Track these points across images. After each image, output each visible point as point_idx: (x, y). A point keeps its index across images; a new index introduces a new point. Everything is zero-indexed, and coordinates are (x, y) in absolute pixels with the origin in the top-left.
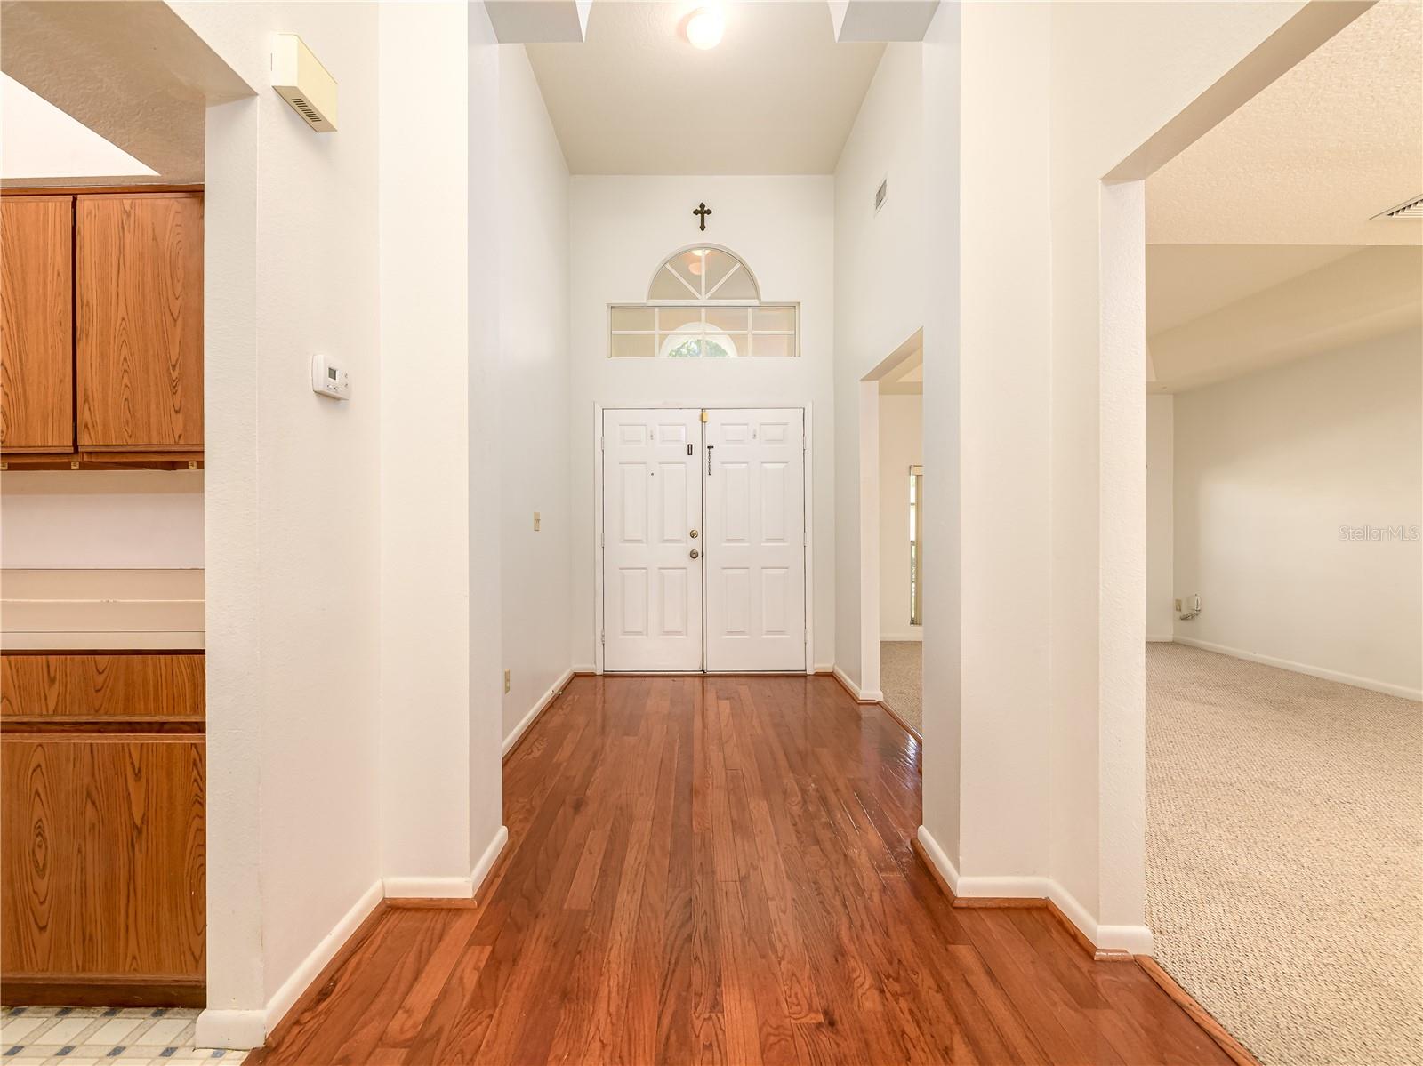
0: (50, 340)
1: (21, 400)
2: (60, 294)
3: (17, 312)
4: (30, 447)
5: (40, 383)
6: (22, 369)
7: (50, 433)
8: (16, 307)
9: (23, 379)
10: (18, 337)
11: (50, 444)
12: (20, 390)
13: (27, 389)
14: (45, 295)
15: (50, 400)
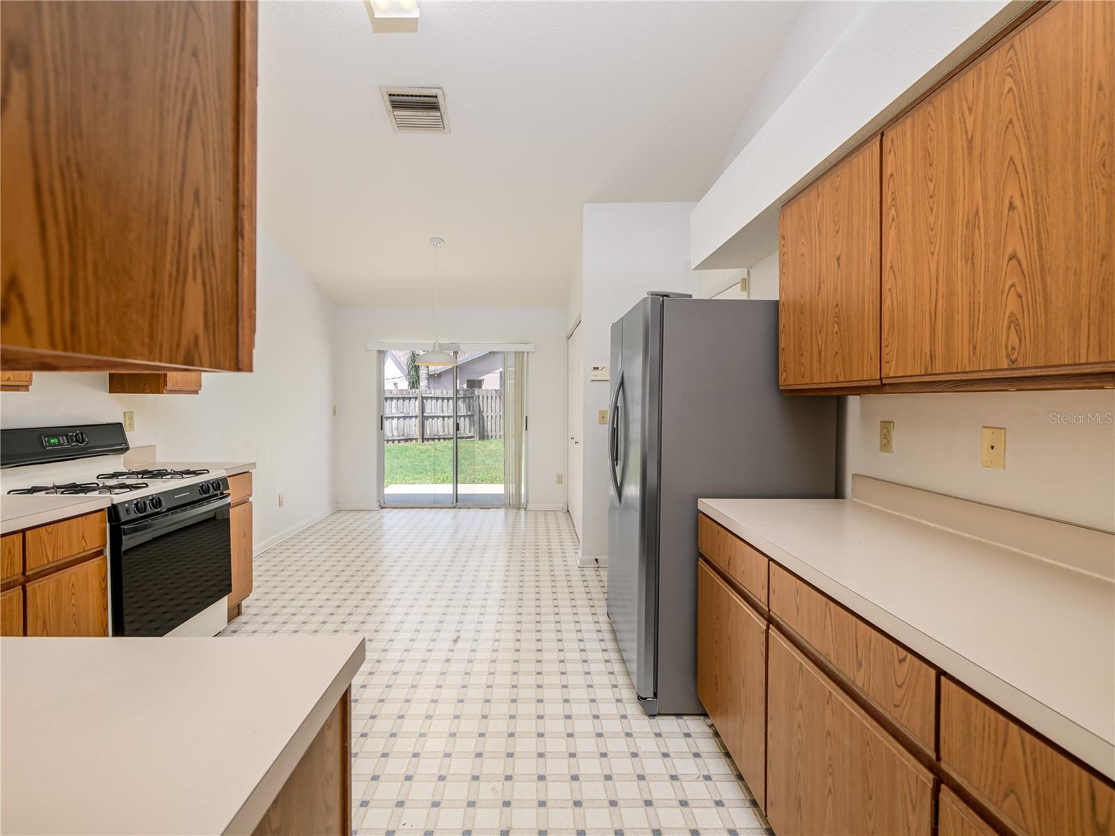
0: (1085, 200)
1: (1040, 300)
2: (1102, 118)
3: (1034, 176)
4: (1052, 366)
5: (1068, 268)
6: (1041, 256)
7: (1084, 343)
8: (1034, 170)
9: (1042, 269)
10: (1037, 211)
11: (1083, 361)
12: (1039, 286)
13: (1049, 281)
14: (1077, 132)
15: (1084, 291)
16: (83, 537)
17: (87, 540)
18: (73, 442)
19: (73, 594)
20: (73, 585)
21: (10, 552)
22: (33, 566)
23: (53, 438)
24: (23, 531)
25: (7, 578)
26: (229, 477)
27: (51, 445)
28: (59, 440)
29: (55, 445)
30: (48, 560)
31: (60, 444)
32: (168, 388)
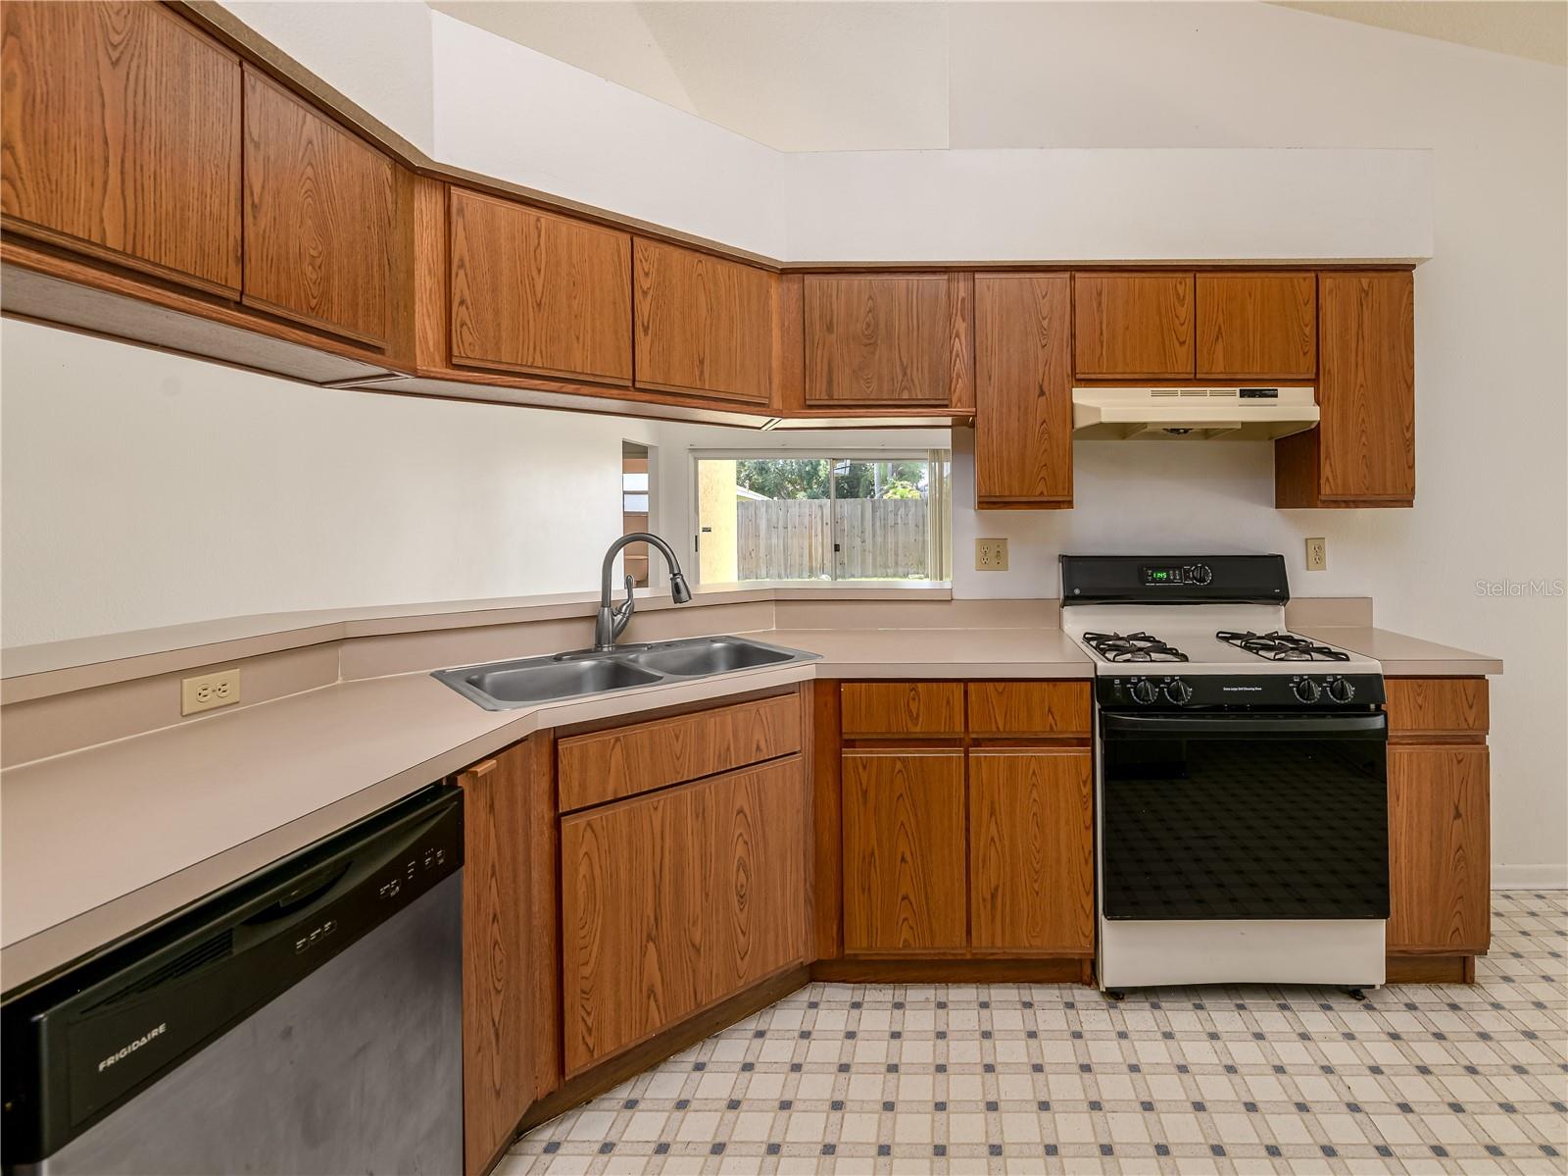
16: (1049, 710)
17: (1057, 718)
18: (1188, 577)
19: (1034, 785)
20: (1034, 773)
21: (948, 702)
22: (976, 729)
23: (1162, 572)
24: (966, 681)
25: (945, 732)
26: (1387, 677)
27: (1154, 580)
28: (1168, 575)
29: (1161, 580)
30: (998, 728)
31: (1168, 580)
32: (1322, 498)
